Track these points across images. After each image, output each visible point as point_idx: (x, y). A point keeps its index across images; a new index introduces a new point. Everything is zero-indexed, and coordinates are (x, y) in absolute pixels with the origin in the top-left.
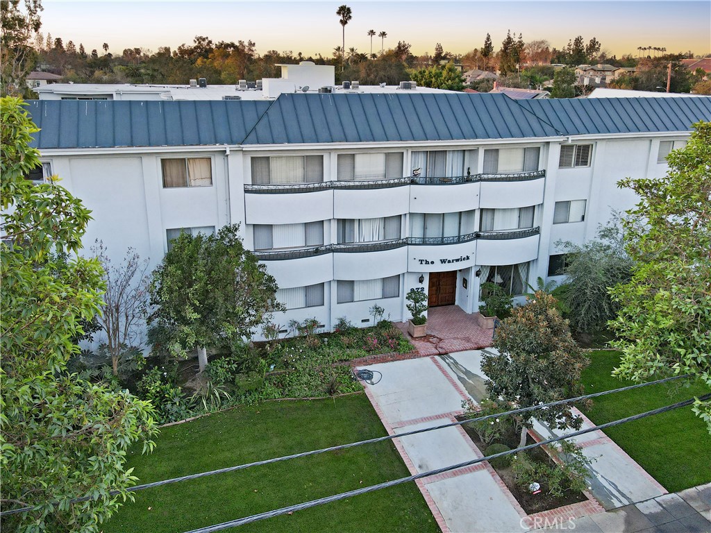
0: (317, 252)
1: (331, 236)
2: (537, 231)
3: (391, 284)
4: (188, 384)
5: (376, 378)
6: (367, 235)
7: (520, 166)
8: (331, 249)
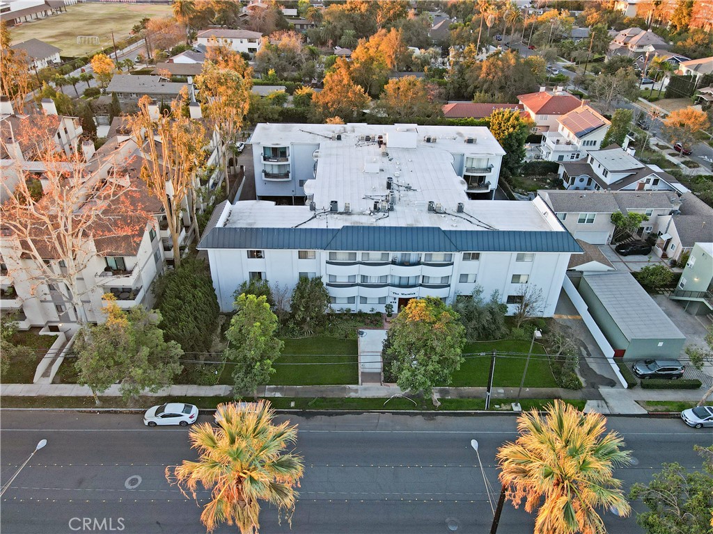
0: (352, 286)
1: (358, 280)
2: (449, 286)
3: (382, 300)
4: (302, 326)
5: (365, 334)
6: (374, 281)
7: (442, 259)
8: (357, 285)
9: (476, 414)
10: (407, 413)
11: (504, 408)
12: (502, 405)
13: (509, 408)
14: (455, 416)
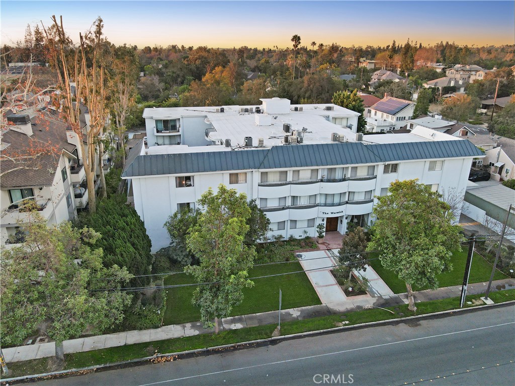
0: (283, 209)
1: (289, 203)
2: (372, 201)
3: (311, 222)
5: (303, 257)
6: (303, 202)
7: (366, 174)
8: (288, 208)
9: (455, 314)
10: (387, 322)
11: (477, 303)
12: (473, 300)
13: (480, 302)
14: (437, 318)
